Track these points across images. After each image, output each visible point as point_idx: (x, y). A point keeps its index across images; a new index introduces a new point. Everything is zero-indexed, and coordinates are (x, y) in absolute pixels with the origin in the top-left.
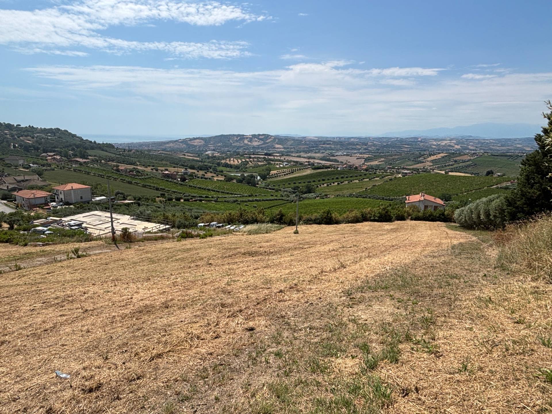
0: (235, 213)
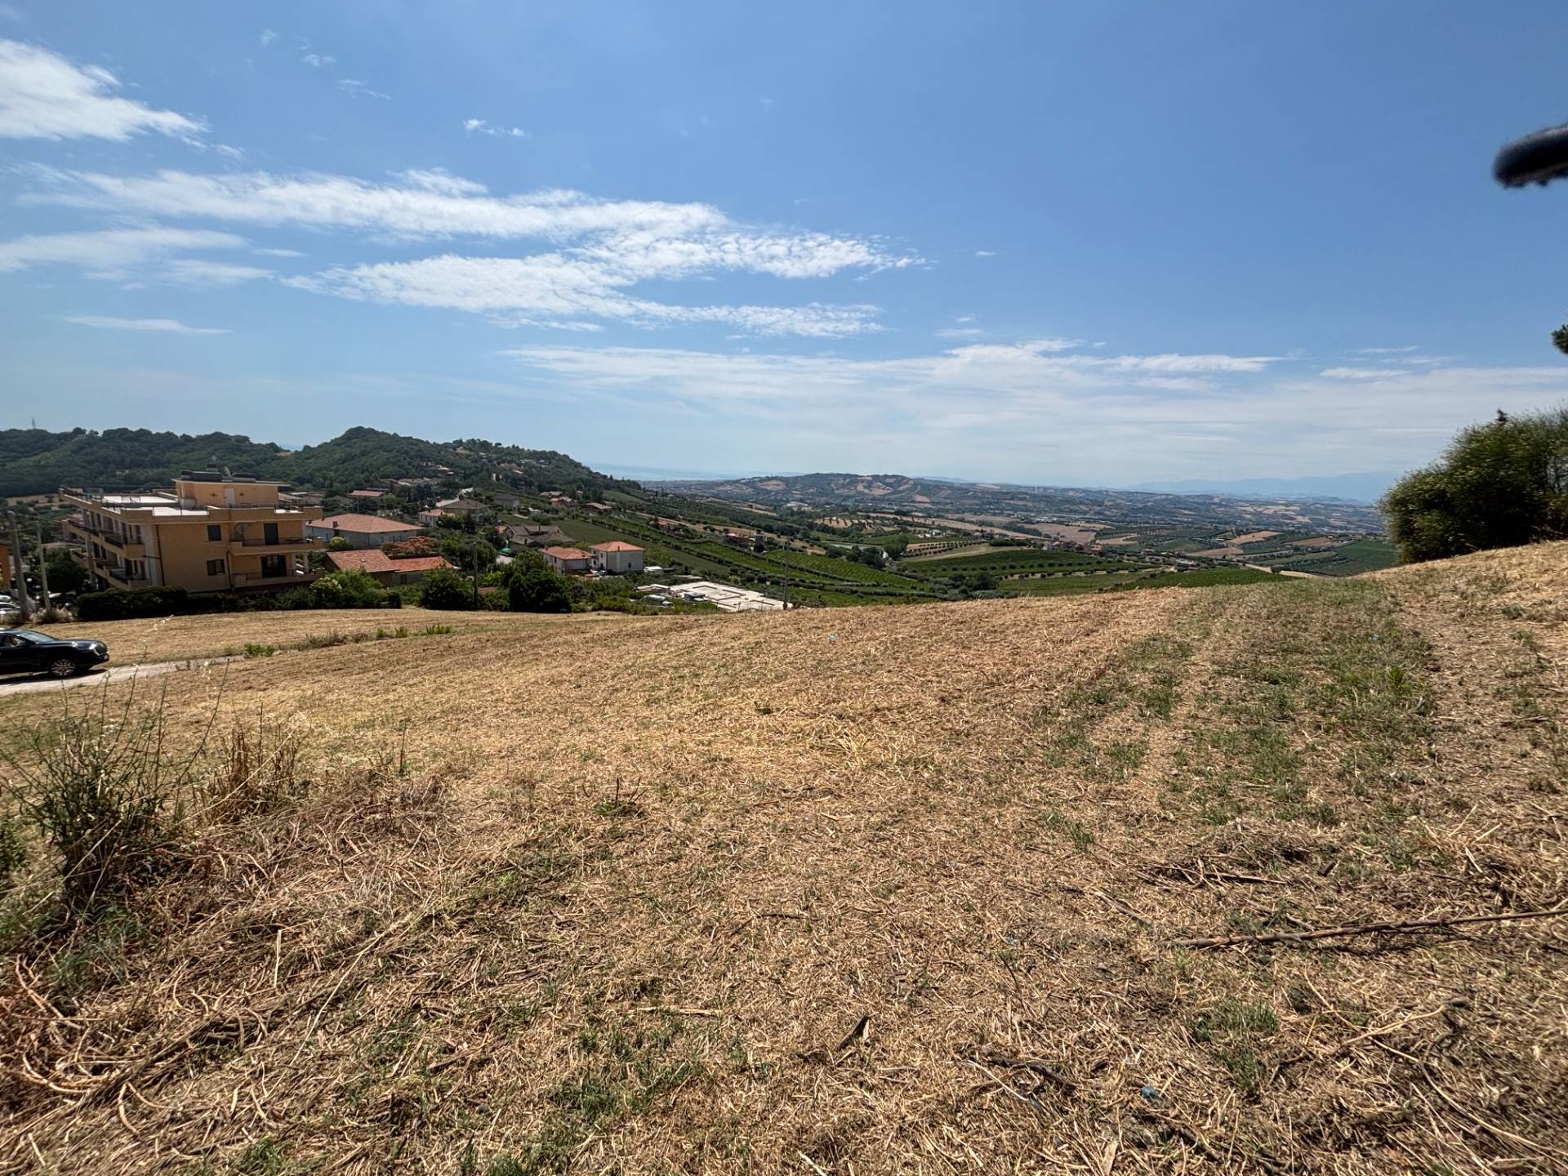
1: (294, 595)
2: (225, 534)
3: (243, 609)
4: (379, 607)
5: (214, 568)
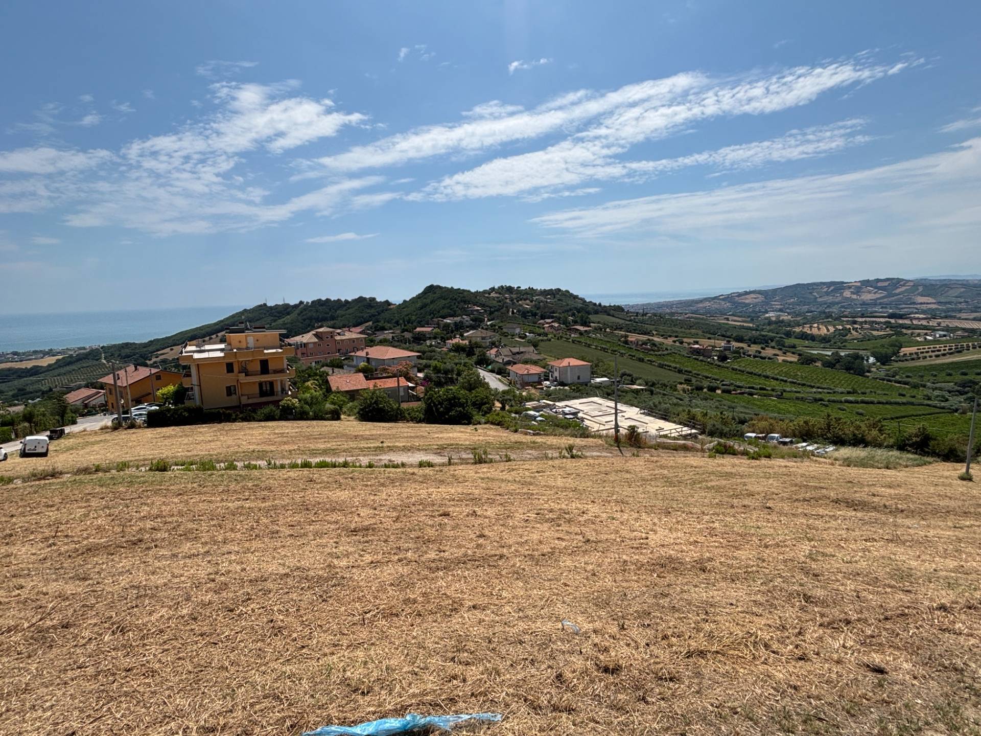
0: (817, 421)
1: (267, 410)
2: (236, 369)
3: (234, 421)
4: (323, 419)
5: (230, 391)
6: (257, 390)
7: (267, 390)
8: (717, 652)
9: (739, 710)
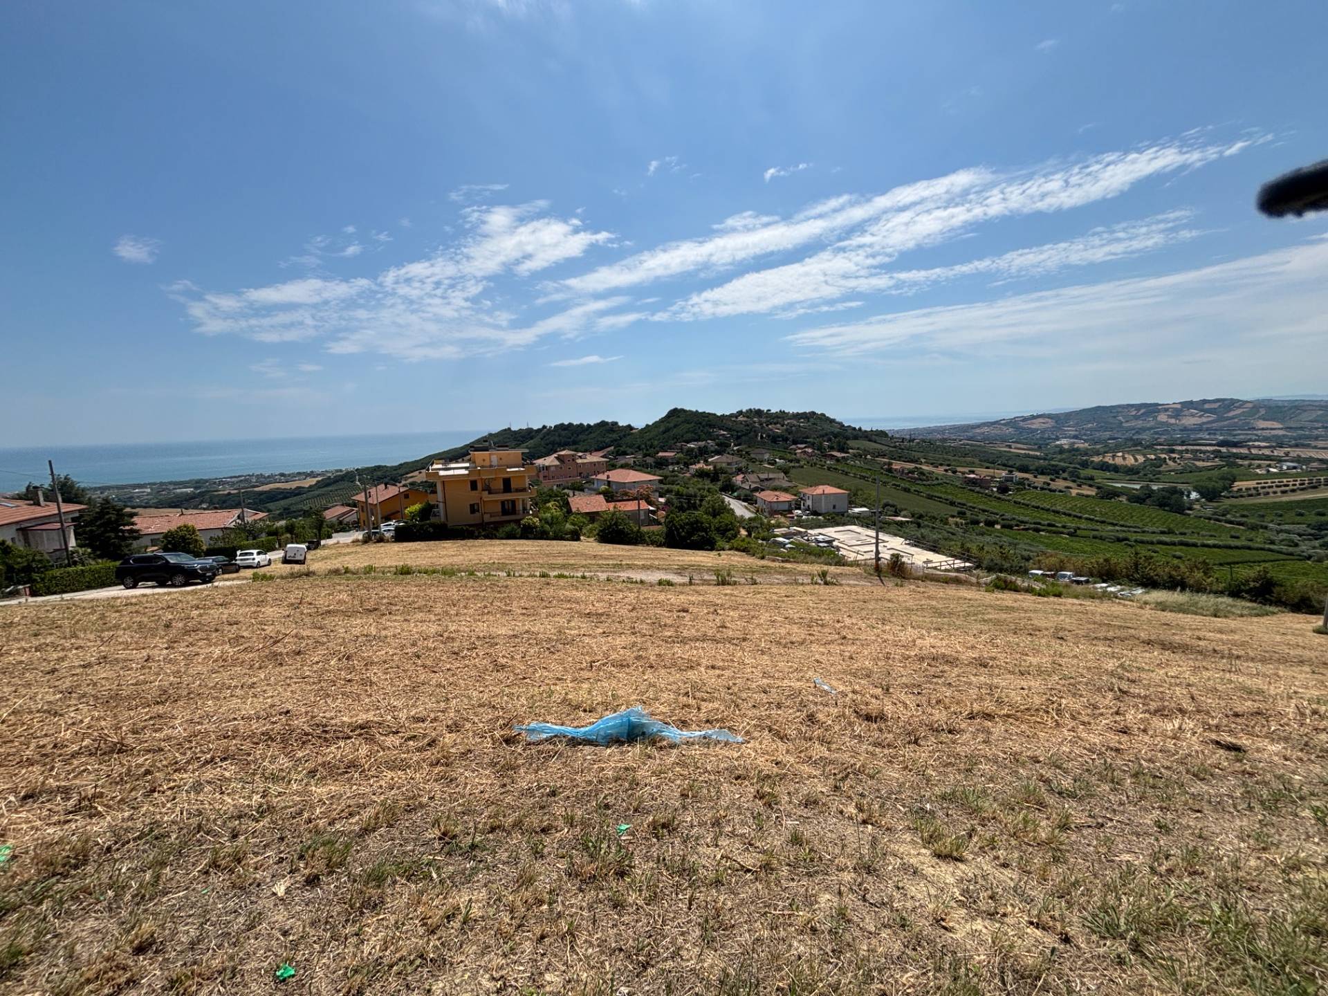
0: (1121, 558)
1: (508, 528)
2: (479, 486)
3: (477, 538)
4: (562, 539)
5: (473, 508)
6: (499, 508)
7: (509, 509)
8: (1008, 716)
9: (1041, 759)
